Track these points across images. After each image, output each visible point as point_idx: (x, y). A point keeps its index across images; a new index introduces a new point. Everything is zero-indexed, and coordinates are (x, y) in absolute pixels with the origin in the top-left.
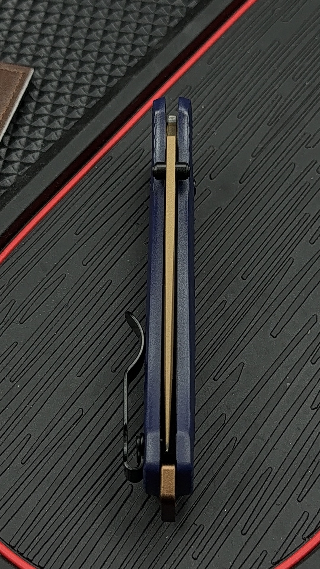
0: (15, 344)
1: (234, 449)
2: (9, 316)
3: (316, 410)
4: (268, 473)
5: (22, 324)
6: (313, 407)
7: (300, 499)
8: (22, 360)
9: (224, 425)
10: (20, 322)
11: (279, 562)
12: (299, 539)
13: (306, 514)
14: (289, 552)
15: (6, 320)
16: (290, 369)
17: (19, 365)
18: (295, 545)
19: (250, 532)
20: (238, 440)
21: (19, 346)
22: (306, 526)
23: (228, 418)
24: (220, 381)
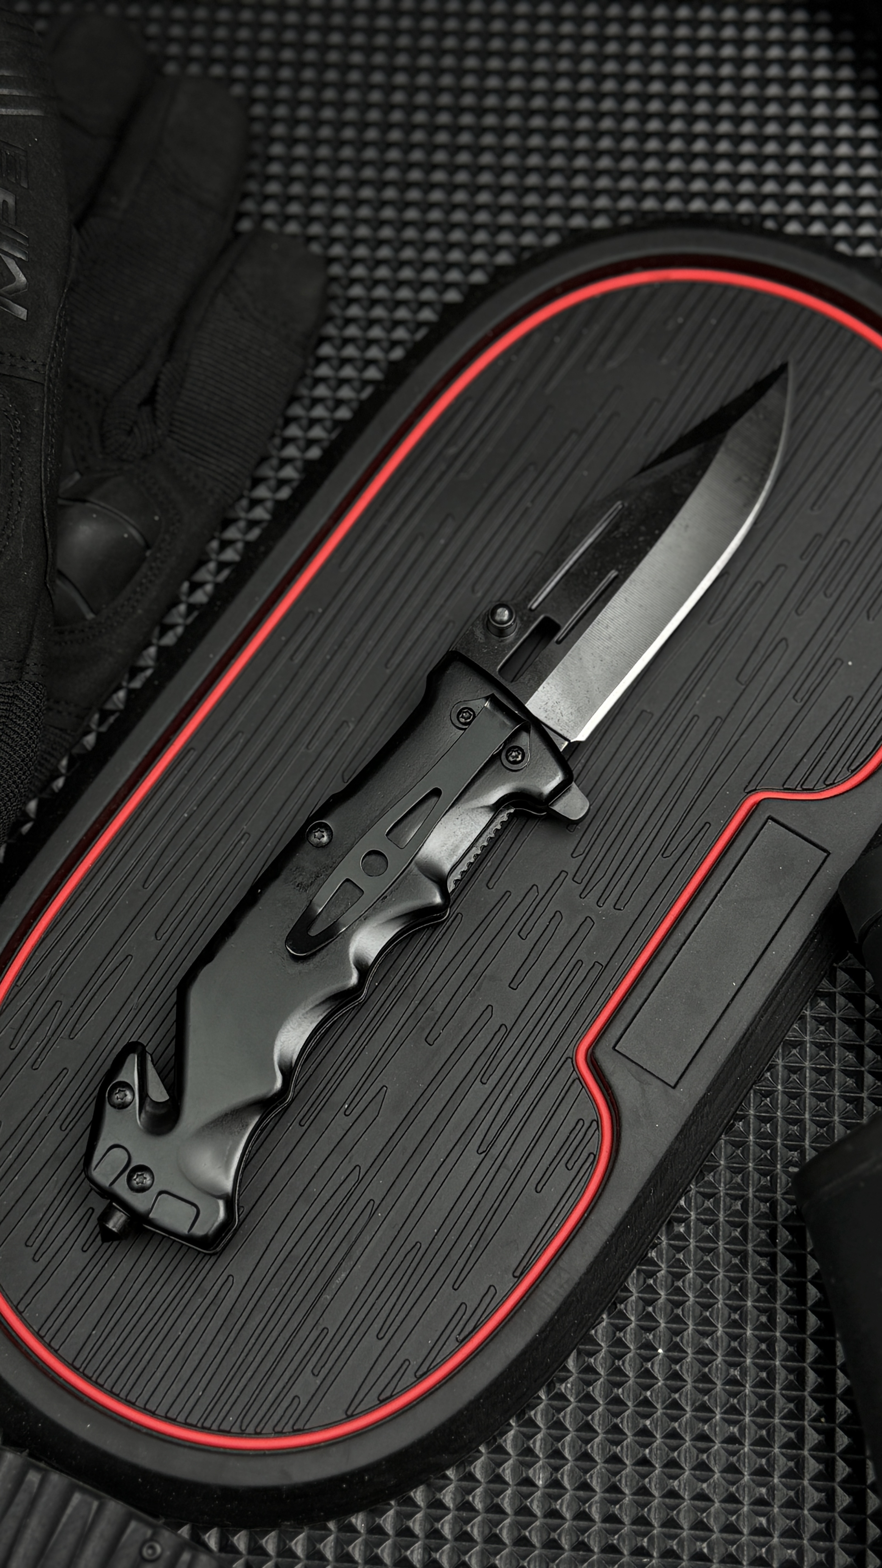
0: (65, 1071)
1: (370, 1218)
3: (483, 1155)
4: (415, 1250)
5: (72, 1039)
6: (480, 1151)
7: (456, 1287)
9: (357, 1183)
10: (70, 1036)
11: (424, 1374)
12: (452, 1344)
13: (463, 1307)
18: (447, 1350)
19: (389, 1334)
20: (377, 1203)
21: (71, 1074)
22: (462, 1323)
23: (363, 1172)
24: (354, 1116)
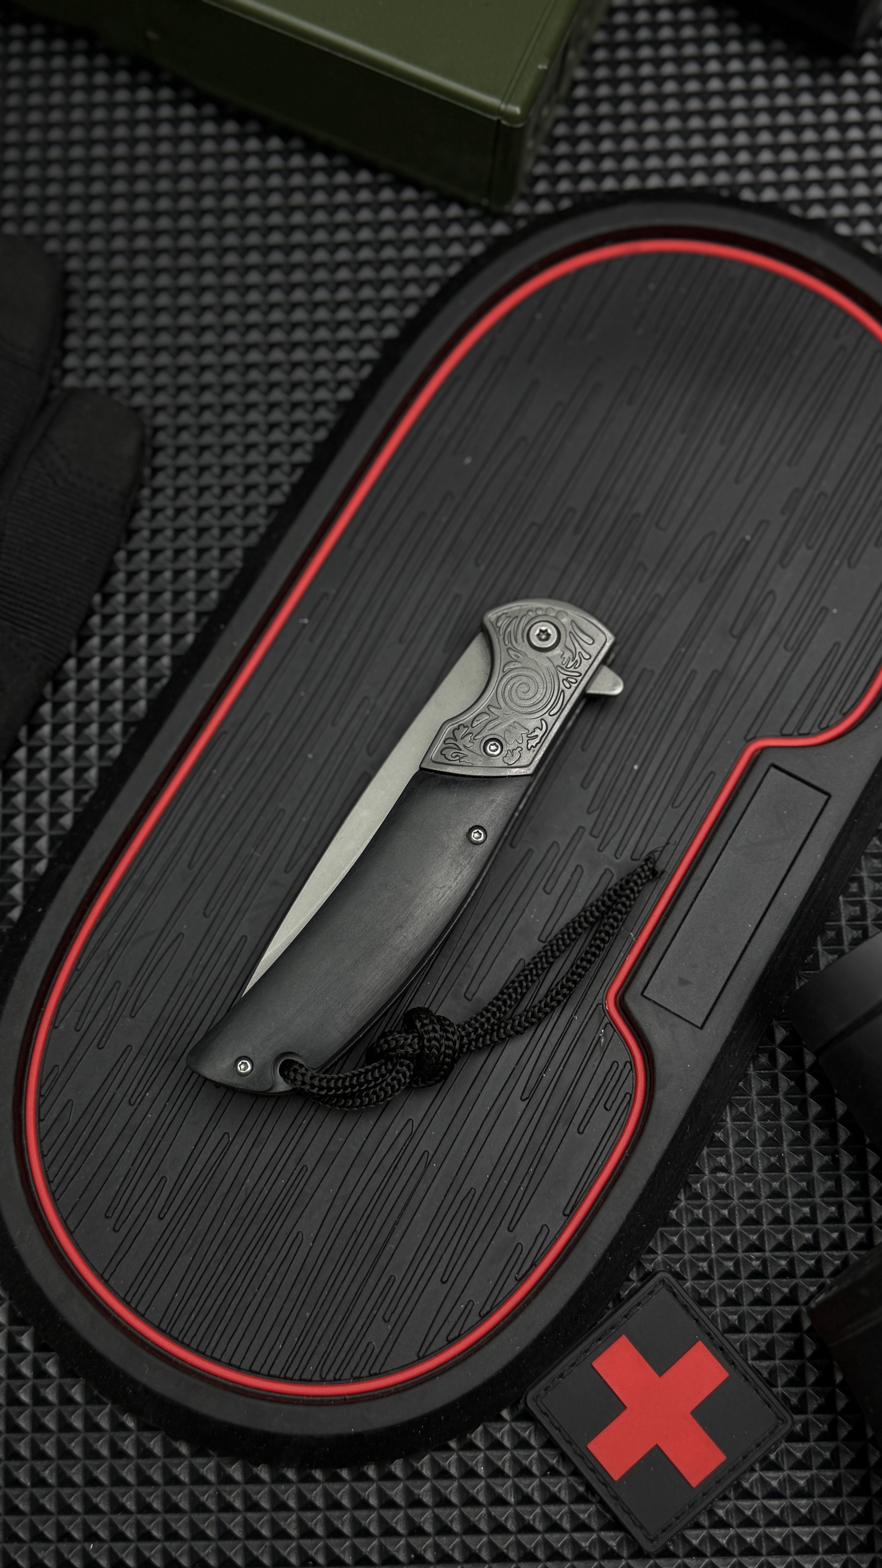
0: (129, 1048)
1: (426, 1167)
3: (527, 1101)
4: (470, 1196)
5: (133, 1018)
6: (524, 1097)
7: (511, 1228)
9: (412, 1136)
10: (130, 1015)
11: (488, 1313)
12: (511, 1282)
13: (520, 1247)
14: (500, 1299)
17: (139, 1076)
18: (507, 1289)
19: (451, 1279)
20: (431, 1153)
22: (518, 1264)
23: (416, 1124)
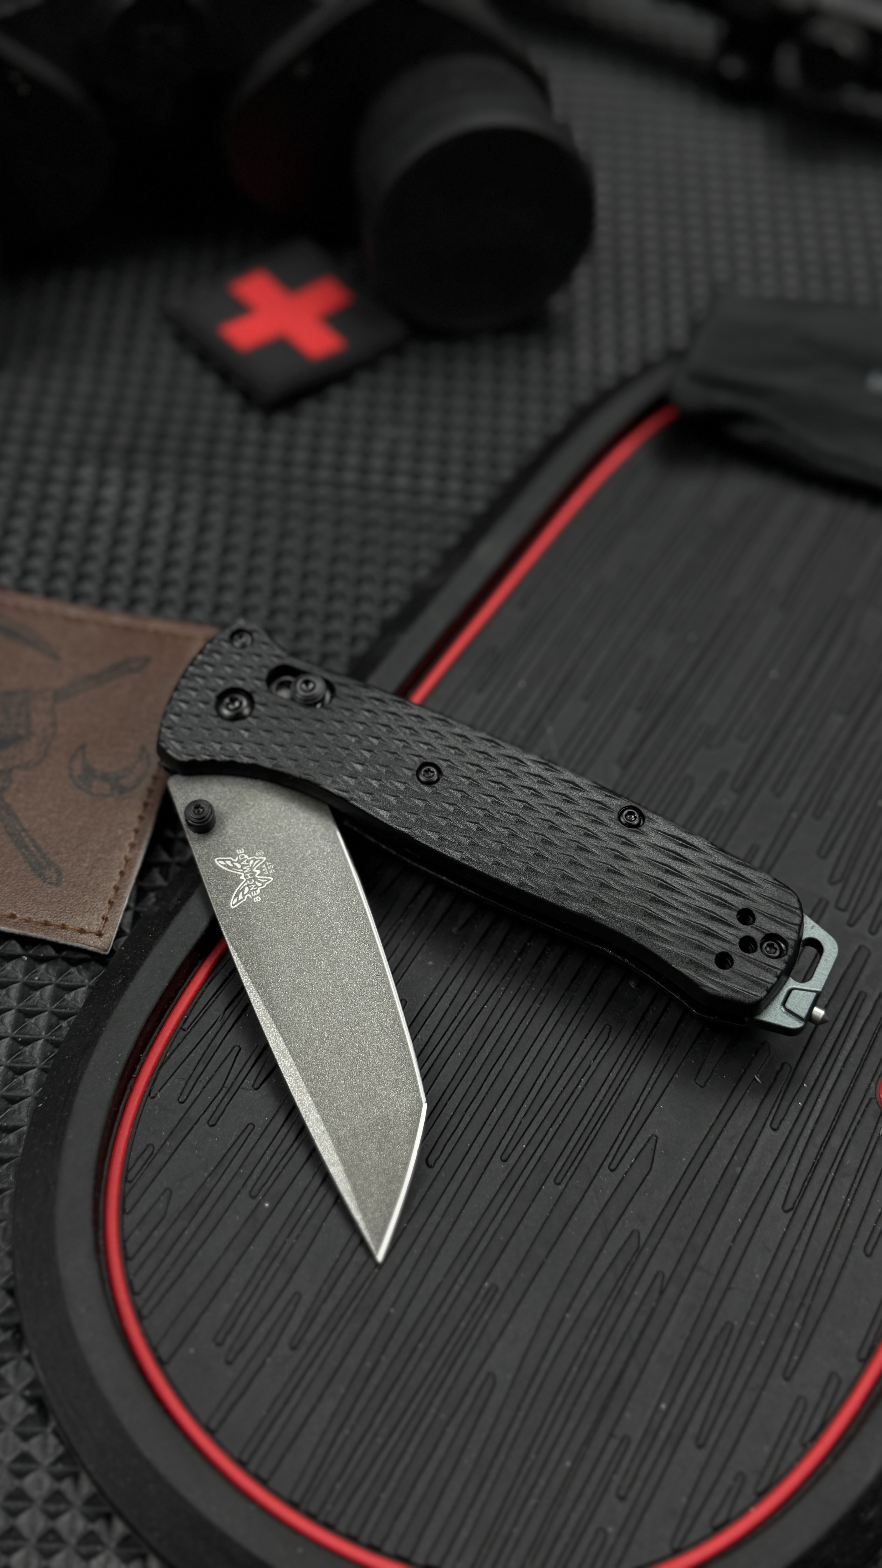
0: (250, 1127)
1: (661, 1293)
2: (232, 1077)
3: (791, 1213)
5: (257, 1089)
6: (787, 1207)
8: (267, 1158)
9: (639, 1250)
10: (253, 1086)
14: (782, 1468)
15: (228, 1084)
16: (736, 1141)
17: (262, 1165)
21: (259, 1130)
24: (621, 1171)
